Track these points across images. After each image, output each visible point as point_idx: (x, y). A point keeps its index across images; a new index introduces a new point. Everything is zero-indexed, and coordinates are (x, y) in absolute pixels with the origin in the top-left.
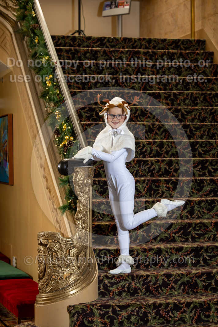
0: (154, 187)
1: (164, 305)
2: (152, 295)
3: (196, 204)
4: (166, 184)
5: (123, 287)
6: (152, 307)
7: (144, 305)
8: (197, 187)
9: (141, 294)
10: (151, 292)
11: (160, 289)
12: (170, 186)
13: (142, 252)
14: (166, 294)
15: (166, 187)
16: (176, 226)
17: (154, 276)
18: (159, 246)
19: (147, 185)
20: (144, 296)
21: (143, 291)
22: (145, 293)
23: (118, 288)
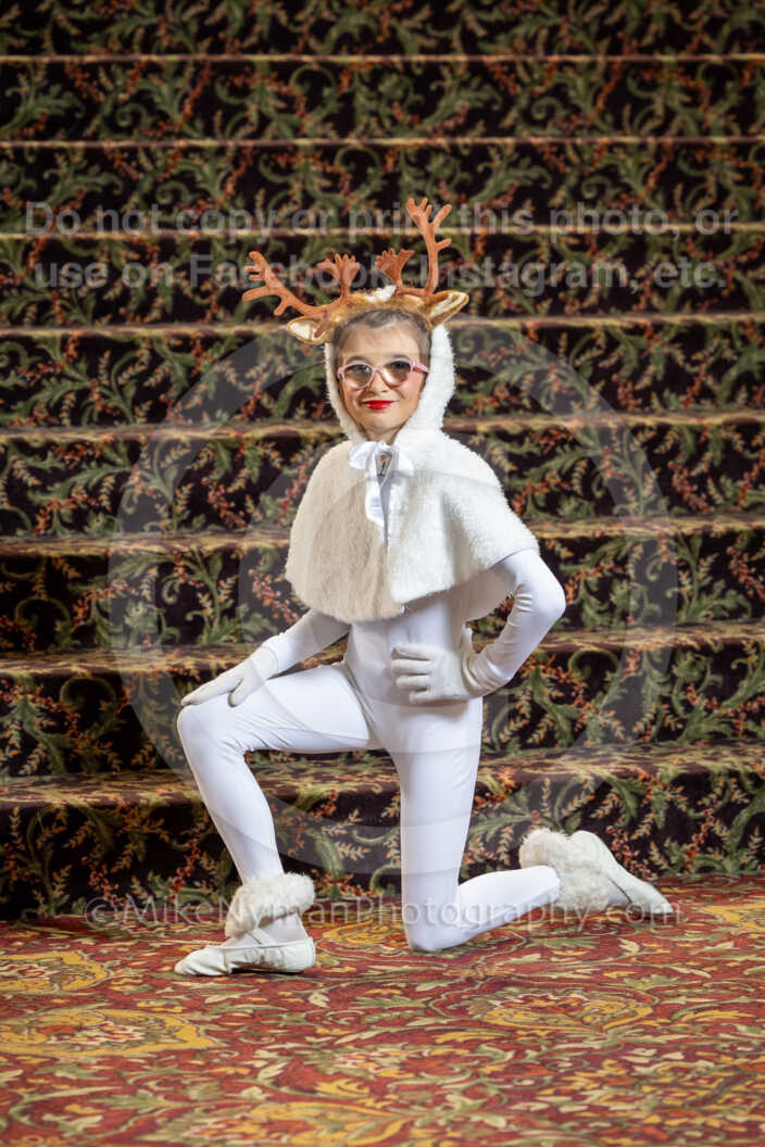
0: (222, 93)
1: (268, 557)
2: (218, 528)
3: (408, 162)
4: (277, 80)
5: (93, 492)
6: (218, 565)
7: (182, 555)
8: (413, 97)
9: (168, 522)
10: (214, 518)
11: (249, 503)
12: (295, 89)
13: (175, 349)
14: (276, 522)
15: (279, 96)
16: (321, 248)
17: (226, 444)
18: (244, 328)
19: (193, 83)
20: (184, 530)
21: (179, 509)
22: (185, 516)
23: (69, 496)
